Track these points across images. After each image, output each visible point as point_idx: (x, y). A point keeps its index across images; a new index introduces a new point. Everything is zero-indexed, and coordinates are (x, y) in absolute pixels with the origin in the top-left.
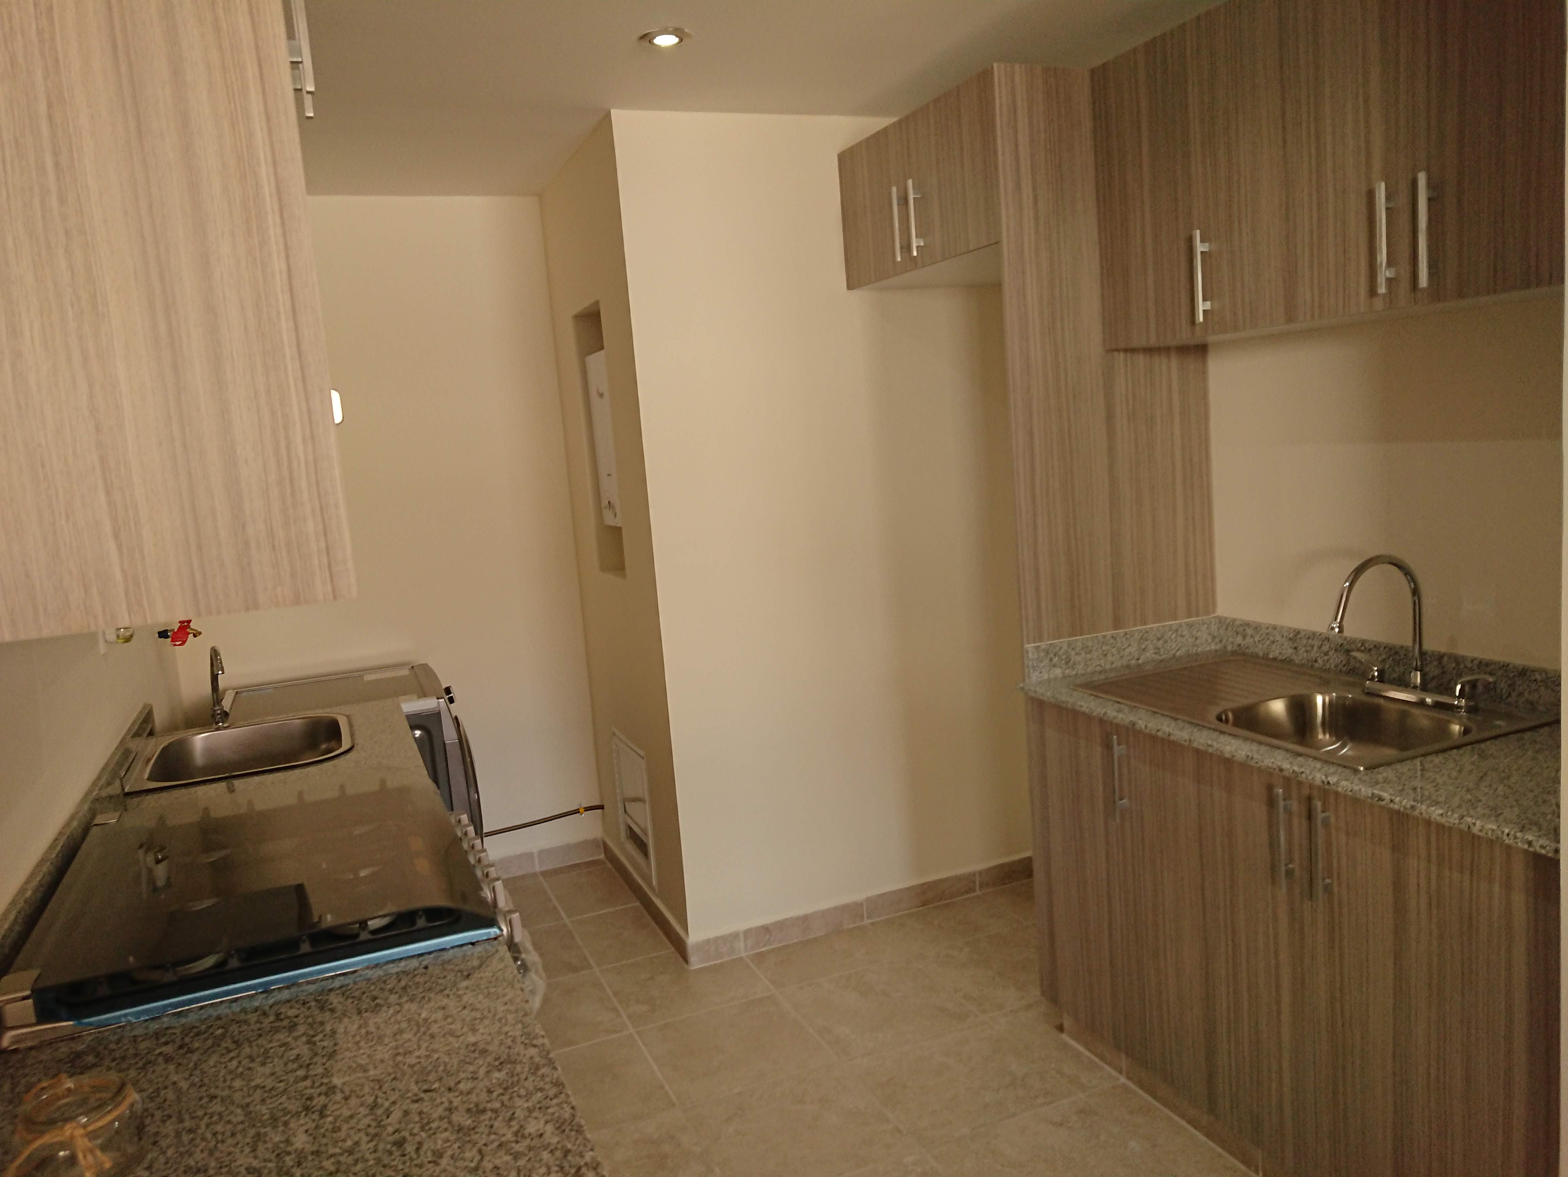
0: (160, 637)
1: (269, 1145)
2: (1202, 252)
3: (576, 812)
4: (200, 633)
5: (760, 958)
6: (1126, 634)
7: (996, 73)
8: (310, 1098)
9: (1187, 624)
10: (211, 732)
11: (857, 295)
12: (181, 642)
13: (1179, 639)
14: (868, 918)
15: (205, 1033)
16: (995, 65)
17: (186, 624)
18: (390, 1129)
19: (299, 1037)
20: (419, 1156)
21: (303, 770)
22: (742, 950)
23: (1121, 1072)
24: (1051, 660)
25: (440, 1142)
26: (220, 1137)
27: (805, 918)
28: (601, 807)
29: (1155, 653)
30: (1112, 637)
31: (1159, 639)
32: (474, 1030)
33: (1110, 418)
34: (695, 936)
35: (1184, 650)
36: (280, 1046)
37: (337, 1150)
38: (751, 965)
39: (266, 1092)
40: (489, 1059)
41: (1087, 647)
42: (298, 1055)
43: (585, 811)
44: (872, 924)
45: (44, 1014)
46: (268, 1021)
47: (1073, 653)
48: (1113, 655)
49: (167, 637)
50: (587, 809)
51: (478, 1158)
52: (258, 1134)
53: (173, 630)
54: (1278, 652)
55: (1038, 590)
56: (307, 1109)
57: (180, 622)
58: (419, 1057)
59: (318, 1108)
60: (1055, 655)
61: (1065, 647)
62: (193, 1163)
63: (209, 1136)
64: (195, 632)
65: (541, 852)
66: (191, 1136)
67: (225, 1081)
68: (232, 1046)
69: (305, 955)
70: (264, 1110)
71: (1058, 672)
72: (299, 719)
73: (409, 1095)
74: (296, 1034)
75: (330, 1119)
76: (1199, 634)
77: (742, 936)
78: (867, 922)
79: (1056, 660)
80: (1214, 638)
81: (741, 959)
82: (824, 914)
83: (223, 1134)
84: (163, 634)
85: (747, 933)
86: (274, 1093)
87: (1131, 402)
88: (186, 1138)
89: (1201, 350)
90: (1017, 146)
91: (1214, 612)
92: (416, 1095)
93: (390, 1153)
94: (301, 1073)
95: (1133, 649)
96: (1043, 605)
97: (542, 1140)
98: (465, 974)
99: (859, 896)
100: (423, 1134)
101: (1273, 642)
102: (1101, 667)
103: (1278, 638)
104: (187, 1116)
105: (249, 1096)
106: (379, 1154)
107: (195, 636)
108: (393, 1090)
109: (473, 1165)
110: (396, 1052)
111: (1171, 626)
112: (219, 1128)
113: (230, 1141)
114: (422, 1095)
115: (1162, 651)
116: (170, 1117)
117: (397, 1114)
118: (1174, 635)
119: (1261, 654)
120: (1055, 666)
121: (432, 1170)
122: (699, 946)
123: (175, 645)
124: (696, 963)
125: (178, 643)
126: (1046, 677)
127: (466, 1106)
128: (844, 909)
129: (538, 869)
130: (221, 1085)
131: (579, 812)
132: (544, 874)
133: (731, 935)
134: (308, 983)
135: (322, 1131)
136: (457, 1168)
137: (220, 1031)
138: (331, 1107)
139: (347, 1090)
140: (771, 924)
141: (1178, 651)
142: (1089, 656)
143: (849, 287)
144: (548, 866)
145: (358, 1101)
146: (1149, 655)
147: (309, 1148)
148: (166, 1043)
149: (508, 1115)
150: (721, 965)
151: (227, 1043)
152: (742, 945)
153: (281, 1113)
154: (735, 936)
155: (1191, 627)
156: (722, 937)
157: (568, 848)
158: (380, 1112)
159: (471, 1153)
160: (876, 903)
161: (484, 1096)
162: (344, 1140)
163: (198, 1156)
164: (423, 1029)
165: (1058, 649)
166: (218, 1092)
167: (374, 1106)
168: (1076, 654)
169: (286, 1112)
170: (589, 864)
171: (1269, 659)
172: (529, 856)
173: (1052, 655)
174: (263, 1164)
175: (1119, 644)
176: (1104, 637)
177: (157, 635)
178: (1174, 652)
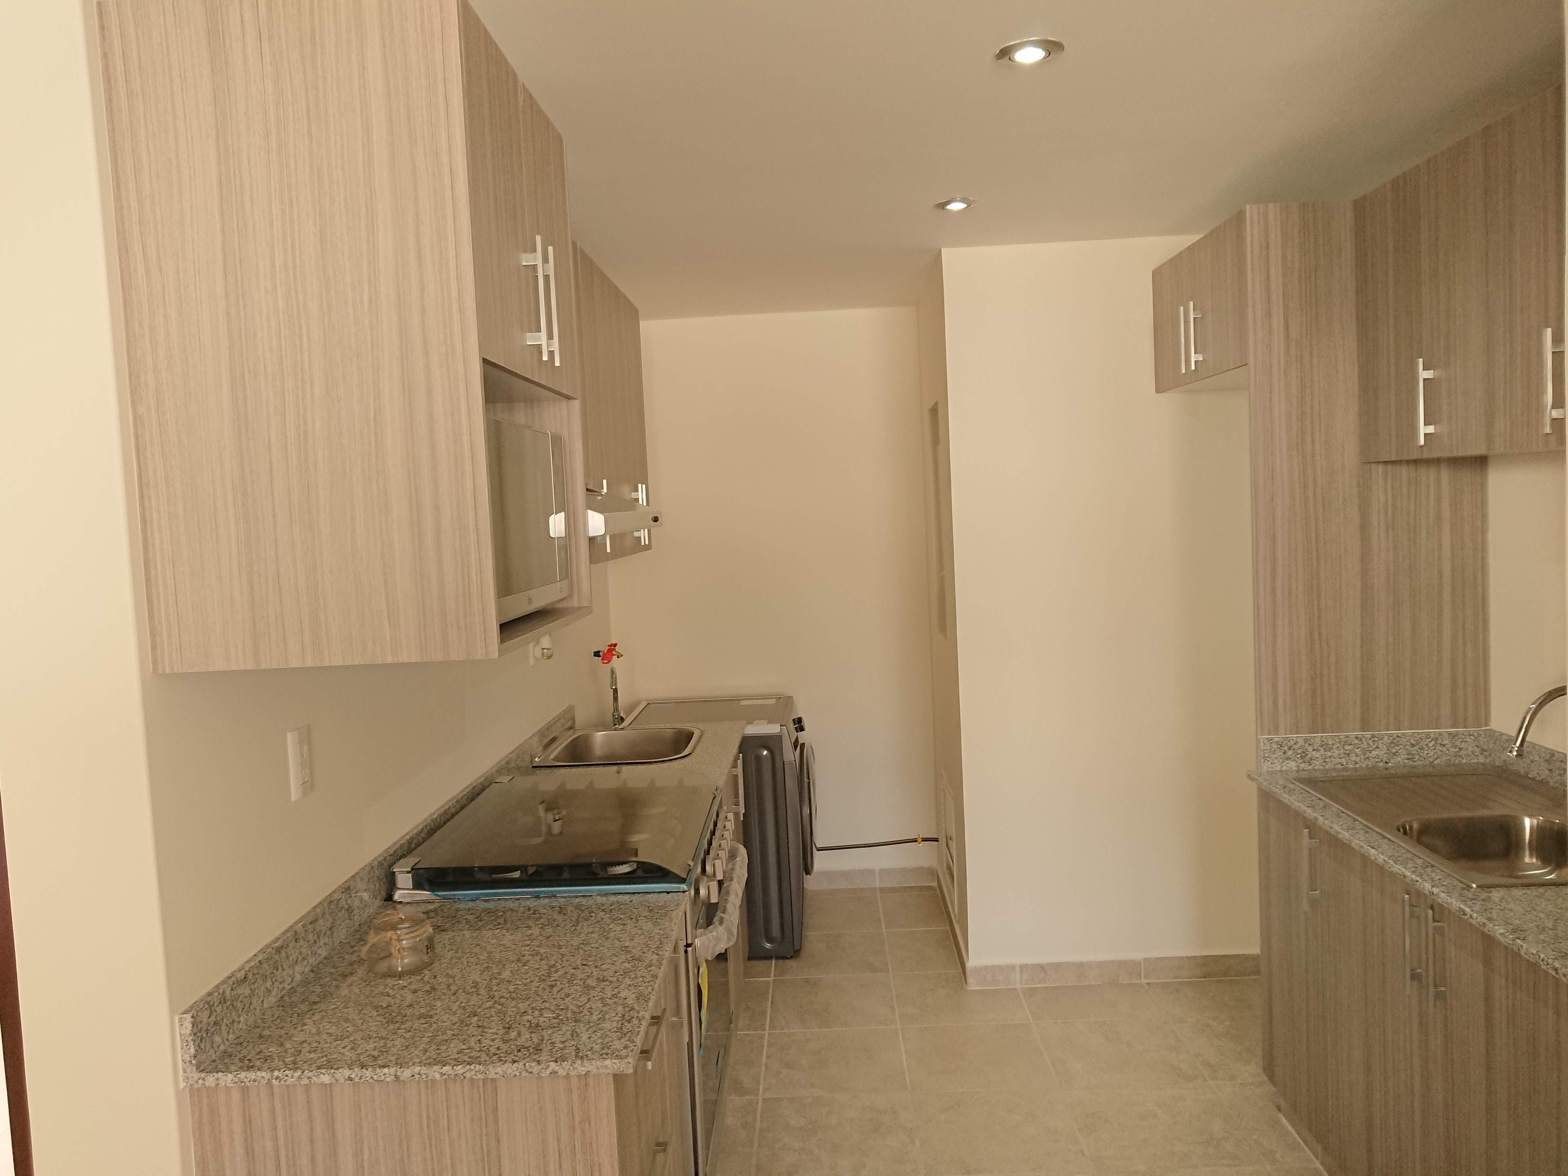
0: (595, 656)
1: (490, 973)
2: (1424, 379)
3: (915, 841)
4: (622, 656)
5: (1031, 992)
6: (1373, 736)
7: (1248, 214)
8: (524, 956)
9: (1450, 734)
10: (607, 731)
11: (1165, 398)
12: (607, 661)
13: (1439, 747)
14: (1145, 977)
15: (493, 913)
16: (1248, 206)
17: (613, 647)
18: (552, 979)
19: (538, 924)
20: (557, 994)
21: (647, 766)
22: (1017, 981)
23: (1317, 1157)
24: (1285, 753)
25: (573, 990)
26: (469, 964)
27: (1081, 965)
28: (936, 840)
29: (1408, 759)
30: (1357, 738)
31: (1413, 745)
32: (632, 940)
33: (1364, 527)
34: (973, 961)
35: (1444, 758)
36: (526, 927)
37: (520, 983)
38: (1022, 997)
39: (504, 948)
40: (629, 956)
41: (1327, 744)
42: (532, 934)
43: (922, 841)
44: (1148, 984)
45: (417, 885)
46: (529, 913)
47: (1310, 749)
48: (1357, 756)
49: (599, 656)
50: (924, 840)
51: (586, 1001)
52: (488, 967)
53: (603, 651)
54: (1536, 772)
55: (1275, 686)
56: (519, 960)
57: (609, 646)
58: (592, 947)
59: (524, 961)
60: (1289, 749)
61: (1301, 742)
62: (450, 973)
63: (465, 963)
64: (619, 654)
65: (882, 871)
66: (457, 961)
67: (488, 939)
68: (503, 922)
69: (565, 880)
70: (498, 957)
71: (1292, 765)
72: (671, 728)
73: (574, 965)
74: (537, 923)
75: (527, 967)
76: (1463, 745)
77: (1018, 969)
78: (1144, 981)
79: (1290, 753)
80: (1483, 750)
81: (1016, 989)
82: (1100, 965)
83: (472, 963)
84: (597, 654)
85: (1023, 967)
86: (508, 949)
87: (1390, 513)
88: (454, 961)
89: (1481, 462)
90: (1268, 278)
91: (1487, 724)
92: (577, 965)
93: (544, 989)
94: (528, 942)
95: (1381, 753)
96: (1281, 700)
97: (625, 1000)
98: (650, 909)
99: (1138, 955)
100: (567, 985)
101: (1532, 762)
102: (1342, 765)
103: (1537, 758)
104: (460, 951)
105: (496, 948)
106: (539, 989)
107: (618, 657)
108: (567, 961)
109: (580, 1004)
110: (583, 942)
111: (1428, 735)
112: (472, 960)
113: (474, 967)
114: (580, 966)
115: (1417, 757)
116: (452, 950)
117: (561, 972)
118: (1433, 743)
119: (1522, 772)
120: (1288, 759)
121: (559, 1002)
122: (979, 970)
123: (603, 663)
124: (973, 984)
125: (605, 661)
126: (1278, 768)
127: (598, 976)
128: (1121, 964)
129: (878, 885)
130: (485, 940)
131: (917, 841)
132: (882, 890)
133: (1008, 966)
134: (562, 897)
135: (519, 972)
136: (572, 1004)
137: (501, 914)
138: (531, 962)
139: (544, 955)
140: (1048, 964)
141: (1436, 759)
142: (1329, 754)
143: (1158, 391)
144: (887, 884)
145: (546, 962)
146: (1401, 759)
147: (507, 978)
148: (471, 914)
149: (617, 985)
150: (996, 991)
151: (501, 921)
152: (1018, 977)
153: (505, 960)
154: (1012, 968)
155: (1454, 736)
156: (999, 967)
157: (904, 871)
158: (553, 969)
159: (584, 999)
160: (1155, 964)
161: (611, 974)
162: (527, 979)
163: (455, 970)
164: (605, 934)
165: (1293, 743)
166: (482, 943)
167: (551, 967)
168: (1314, 750)
169: (508, 960)
170: (922, 888)
171: (1529, 778)
172: (871, 872)
173: (1286, 748)
174: (481, 981)
175: (1365, 745)
176: (1347, 737)
177: (593, 654)
178: (1431, 760)
